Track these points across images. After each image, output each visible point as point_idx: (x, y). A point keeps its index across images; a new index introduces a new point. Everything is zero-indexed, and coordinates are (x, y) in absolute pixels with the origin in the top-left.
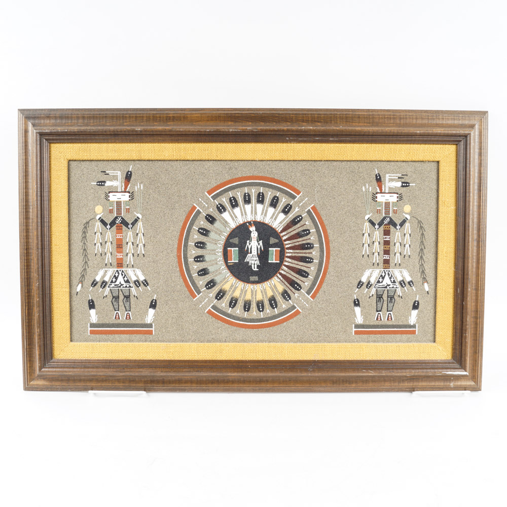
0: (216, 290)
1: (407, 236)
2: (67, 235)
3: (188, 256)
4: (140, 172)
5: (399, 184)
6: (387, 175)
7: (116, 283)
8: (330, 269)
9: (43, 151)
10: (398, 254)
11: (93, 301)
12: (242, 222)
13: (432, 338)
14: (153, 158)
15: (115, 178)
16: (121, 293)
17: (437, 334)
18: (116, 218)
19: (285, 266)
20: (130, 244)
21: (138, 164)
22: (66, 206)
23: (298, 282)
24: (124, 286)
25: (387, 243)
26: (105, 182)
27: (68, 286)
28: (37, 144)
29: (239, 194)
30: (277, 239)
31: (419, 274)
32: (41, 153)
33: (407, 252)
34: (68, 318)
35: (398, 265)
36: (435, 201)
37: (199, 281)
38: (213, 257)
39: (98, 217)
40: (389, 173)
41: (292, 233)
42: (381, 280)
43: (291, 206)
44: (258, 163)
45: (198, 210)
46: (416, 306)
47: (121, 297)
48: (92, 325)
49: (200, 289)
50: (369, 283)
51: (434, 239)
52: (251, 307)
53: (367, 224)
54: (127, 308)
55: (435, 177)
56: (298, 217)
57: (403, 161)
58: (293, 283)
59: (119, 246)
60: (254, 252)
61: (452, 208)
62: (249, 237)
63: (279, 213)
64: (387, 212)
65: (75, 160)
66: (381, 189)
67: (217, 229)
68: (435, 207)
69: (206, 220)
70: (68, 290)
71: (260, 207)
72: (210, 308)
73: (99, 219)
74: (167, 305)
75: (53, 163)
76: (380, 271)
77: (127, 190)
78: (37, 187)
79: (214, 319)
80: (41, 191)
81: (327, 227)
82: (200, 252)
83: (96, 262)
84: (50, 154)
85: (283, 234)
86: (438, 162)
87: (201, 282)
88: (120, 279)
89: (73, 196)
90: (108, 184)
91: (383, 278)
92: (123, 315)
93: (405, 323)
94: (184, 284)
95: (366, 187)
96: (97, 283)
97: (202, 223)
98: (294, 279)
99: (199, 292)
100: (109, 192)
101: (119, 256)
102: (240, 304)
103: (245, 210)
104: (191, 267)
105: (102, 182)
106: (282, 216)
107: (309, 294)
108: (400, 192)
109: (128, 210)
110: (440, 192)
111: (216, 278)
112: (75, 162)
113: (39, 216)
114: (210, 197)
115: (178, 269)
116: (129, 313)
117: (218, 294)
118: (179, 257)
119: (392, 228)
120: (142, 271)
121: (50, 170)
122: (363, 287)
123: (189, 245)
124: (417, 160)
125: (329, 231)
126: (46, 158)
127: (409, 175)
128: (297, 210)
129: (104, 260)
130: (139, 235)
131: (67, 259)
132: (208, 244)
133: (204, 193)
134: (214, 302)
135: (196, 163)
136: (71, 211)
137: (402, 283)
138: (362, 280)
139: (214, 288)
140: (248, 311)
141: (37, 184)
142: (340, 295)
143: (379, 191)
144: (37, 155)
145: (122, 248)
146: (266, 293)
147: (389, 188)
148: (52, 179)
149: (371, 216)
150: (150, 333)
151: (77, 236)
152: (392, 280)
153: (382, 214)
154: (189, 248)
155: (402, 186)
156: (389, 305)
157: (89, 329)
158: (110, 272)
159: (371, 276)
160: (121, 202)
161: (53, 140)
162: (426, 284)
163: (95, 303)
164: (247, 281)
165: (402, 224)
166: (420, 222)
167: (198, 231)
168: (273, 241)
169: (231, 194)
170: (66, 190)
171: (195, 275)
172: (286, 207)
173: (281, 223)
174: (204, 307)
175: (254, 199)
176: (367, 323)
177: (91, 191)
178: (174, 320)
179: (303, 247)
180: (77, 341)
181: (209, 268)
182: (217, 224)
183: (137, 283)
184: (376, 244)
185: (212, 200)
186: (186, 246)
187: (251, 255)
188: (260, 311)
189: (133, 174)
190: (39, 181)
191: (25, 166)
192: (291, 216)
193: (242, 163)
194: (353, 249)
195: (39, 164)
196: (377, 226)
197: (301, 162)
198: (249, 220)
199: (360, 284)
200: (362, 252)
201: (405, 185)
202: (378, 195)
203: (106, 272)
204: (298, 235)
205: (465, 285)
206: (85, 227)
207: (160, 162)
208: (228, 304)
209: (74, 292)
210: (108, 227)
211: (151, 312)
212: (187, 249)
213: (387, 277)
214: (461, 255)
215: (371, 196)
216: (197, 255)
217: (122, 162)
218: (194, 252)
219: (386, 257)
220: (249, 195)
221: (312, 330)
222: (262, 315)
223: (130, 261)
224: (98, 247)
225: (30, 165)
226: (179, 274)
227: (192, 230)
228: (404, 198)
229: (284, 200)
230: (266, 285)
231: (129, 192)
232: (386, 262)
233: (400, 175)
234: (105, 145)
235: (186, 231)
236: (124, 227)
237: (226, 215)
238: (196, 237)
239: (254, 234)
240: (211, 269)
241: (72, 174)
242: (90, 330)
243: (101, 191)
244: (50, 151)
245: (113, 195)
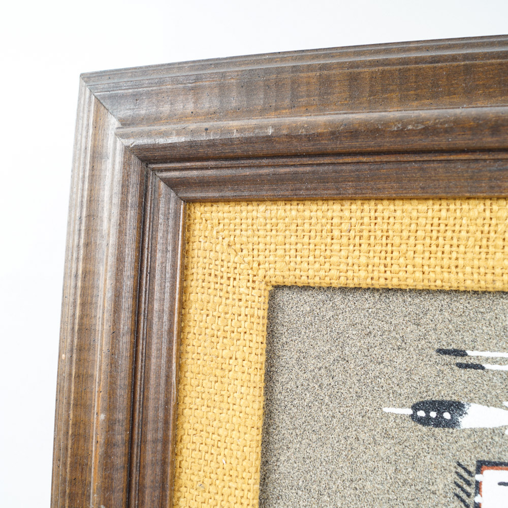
9: (153, 238)
26: (457, 407)
32: (140, 249)
65: (306, 288)
75: (196, 297)
84: (185, 253)
89: (287, 464)
100: (481, 466)
105: (441, 406)
112: (305, 296)
121: (181, 330)
126: (163, 271)
141: (110, 408)
161: (203, 183)
170: (254, 437)
177: (382, 450)
191: (83, 304)
234: (470, 213)
241: (287, 356)
244: (186, 242)
245: (500, 484)
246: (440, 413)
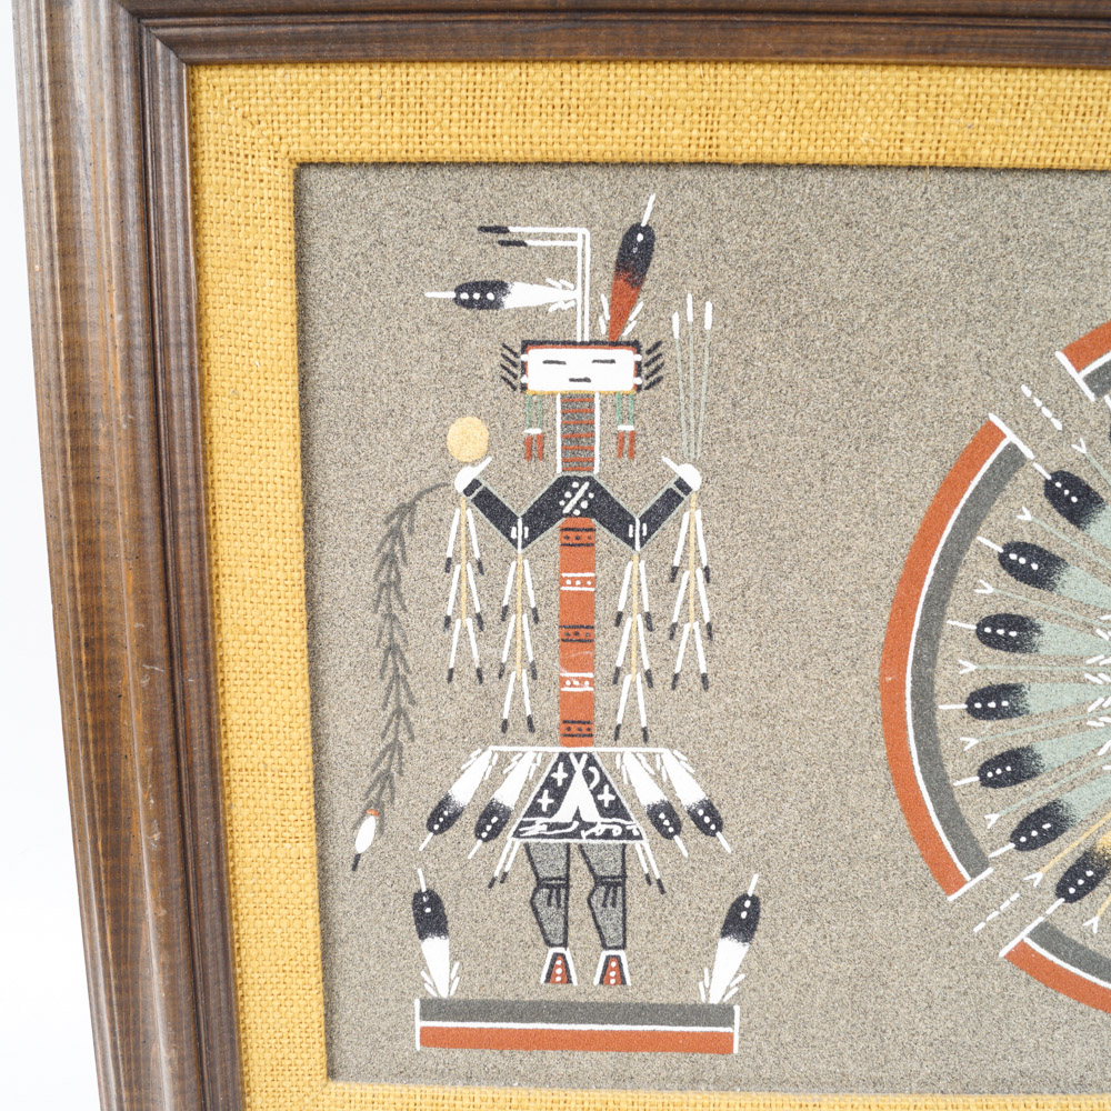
0: (1064, 852)
2: (299, 575)
3: (940, 683)
4: (703, 233)
7: (559, 817)
9: (154, 110)
11: (435, 901)
14: (780, 154)
15: (558, 265)
16: (578, 862)
18: (563, 485)
20: (634, 622)
21: (692, 191)
22: (290, 423)
24: (599, 830)
26: (500, 287)
27: (309, 832)
28: (116, 70)
32: (141, 124)
34: (315, 976)
37: (981, 811)
38: (1068, 696)
39: (462, 481)
45: (1012, 448)
47: (581, 882)
48: (433, 1008)
49: (985, 847)
54: (610, 933)
59: (577, 634)
65: (335, 165)
67: (1104, 550)
69: (1047, 505)
70: (308, 850)
72: (1023, 936)
73: (468, 491)
74: (809, 922)
75: (211, 179)
77: (626, 334)
78: (128, 323)
79: (1036, 985)
80: (152, 346)
82: (999, 667)
83: (450, 713)
84: (193, 127)
87: (995, 814)
88: (579, 799)
89: (326, 364)
90: (521, 296)
92: (586, 965)
94: (903, 824)
96: (457, 814)
97: (1027, 516)
99: (977, 863)
100: (527, 345)
101: (577, 683)
104: (946, 744)
105: (484, 287)
109: (626, 446)
111: (1068, 798)
112: (335, 174)
113: (148, 485)
114: (1079, 378)
115: (881, 753)
116: (618, 958)
117: (1072, 874)
118: (891, 693)
120: (692, 762)
121: (196, 219)
123: (946, 631)
126: (170, 151)
129: (495, 700)
130: (684, 577)
131: (302, 697)
132: (1046, 627)
133: (1049, 353)
134: (1049, 911)
135: (1018, 186)
136: (317, 448)
139: (1053, 846)
141: (126, 307)
144: (119, 136)
145: (590, 641)
148: (210, 273)
150: (722, 1045)
151: (349, 579)
154: (946, 648)
157: (419, 1024)
158: (525, 767)
160: (589, 398)
161: (209, 43)
163: (449, 909)
167: (1003, 559)
170: (288, 334)
171: (965, 782)
174: (996, 928)
177: (426, 339)
178: (842, 991)
180: (359, 1076)
181: (1041, 748)
182: (1106, 526)
183: (665, 818)
185: (1091, 396)
186: (930, 635)
189: (661, 242)
190: (136, 289)
191: (60, 198)
195: (132, 189)
203: (504, 760)
206: (395, 534)
207: (812, 178)
209: (339, 855)
210: (520, 531)
211: (731, 952)
212: (934, 654)
216: (983, 684)
217: (600, 176)
218: (971, 667)
223: (632, 710)
224: (464, 635)
225: (85, 192)
226: (882, 776)
227: (970, 555)
231: (635, 345)
234: (506, 77)
235: (935, 560)
236: (603, 536)
238: (990, 590)
240: (1050, 753)
241: (319, 244)
242: (423, 1030)
243: (482, 337)
244: (193, 113)
245: (545, 362)
246: (483, 294)
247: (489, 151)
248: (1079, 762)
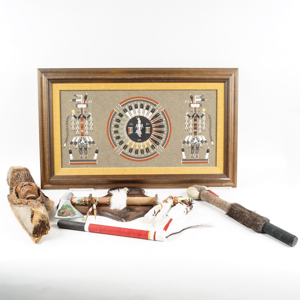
0: (123, 145)
1: (204, 121)
2: (60, 122)
3: (112, 131)
4: (91, 95)
5: (200, 100)
6: (195, 96)
7: (81, 143)
8: (172, 136)
10: (200, 129)
11: (71, 151)
12: (134, 116)
13: (215, 165)
14: (96, 89)
15: (80, 98)
16: (83, 147)
17: (217, 163)
18: (81, 115)
19: (153, 135)
20: (87, 126)
21: (90, 92)
22: (59, 110)
23: (158, 141)
24: (84, 144)
25: (195, 125)
26: (75, 100)
27: (60, 144)
28: (47, 84)
29: (133, 104)
30: (149, 123)
31: (209, 138)
32: (48, 88)
33: (204, 128)
34: (60, 158)
35: (200, 134)
36: (216, 107)
38: (122, 131)
39: (73, 115)
40: (196, 95)
41: (155, 121)
42: (193, 140)
43: (155, 109)
44: (141, 91)
45: (116, 111)
46: (208, 151)
47: (83, 149)
48: (71, 161)
50: (188, 142)
51: (215, 123)
52: (138, 152)
53: (187, 117)
54: (86, 153)
55: (216, 97)
56: (158, 114)
57: (202, 90)
58: (156, 142)
59: (82, 127)
60: (139, 129)
61: (223, 109)
62: (137, 123)
63: (150, 112)
64: (195, 111)
65: (63, 90)
66: (193, 102)
67: (124, 119)
68: (216, 109)
69: (119, 116)
70: (60, 146)
71: (141, 110)
72: (121, 153)
74: (102, 152)
75: (53, 91)
76: (193, 137)
77: (85, 103)
78: (47, 102)
79: (122, 157)
80: (49, 104)
81: (170, 118)
82: (116, 129)
83: (72, 134)
85: (152, 121)
86: (217, 90)
87: (117, 142)
88: (83, 141)
89: (62, 106)
90: (77, 100)
91: (194, 139)
92: (84, 156)
93: (204, 159)
94: (110, 143)
95: (186, 101)
96: (73, 143)
97: (117, 117)
98: (156, 140)
99: (116, 146)
100: (78, 104)
101: (82, 131)
102: (134, 151)
103: (135, 111)
104: (113, 136)
105: (74, 100)
106: (151, 114)
107: (162, 146)
108: (201, 103)
109: (86, 112)
110: (218, 103)
111: (123, 140)
113: (48, 114)
114: (120, 106)
115: (107, 136)
116: (86, 155)
117: (124, 147)
118: (108, 131)
119: (198, 118)
120: (92, 138)
121: (52, 94)
122: (186, 143)
123: (112, 126)
124: (208, 89)
125: (171, 120)
126: (50, 89)
127: (205, 96)
128: (157, 111)
129: (76, 133)
130: (90, 122)
131: (60, 132)
132: (120, 126)
133: (118, 104)
134: (123, 150)
135: (114, 91)
136: (61, 112)
137: (202, 142)
138: (185, 140)
139: (122, 144)
140: (137, 154)
141: (47, 101)
142: (176, 147)
143: (192, 103)
145: (83, 128)
146: (144, 147)
147: (196, 101)
148: (53, 99)
149: (189, 113)
150: (96, 164)
151: (64, 123)
152: (198, 140)
153: (193, 113)
155: (202, 101)
156: (197, 151)
157: (70, 162)
158: (78, 138)
159: (189, 139)
160: (82, 108)
161: (54, 82)
162: (212, 142)
163: (72, 151)
164: (136, 141)
165: (202, 117)
166: (209, 116)
167: (116, 120)
168: (147, 124)
169: (129, 104)
170: (59, 103)
171: (114, 139)
172: (152, 110)
173: (150, 116)
174: (118, 152)
175: (139, 107)
176: (188, 159)
177: (70, 104)
178: (106, 158)
179: (160, 127)
180: (64, 167)
182: (124, 117)
183: (90, 142)
184: (191, 125)
186: (110, 126)
187: (138, 130)
188: (142, 154)
189: (88, 96)
190: (48, 100)
191: (41, 93)
192: (155, 113)
193: (134, 91)
194: (181, 127)
195: (48, 92)
196: (191, 118)
197: (159, 91)
198: (137, 115)
199: (184, 142)
200: (185, 128)
201: (203, 100)
202: (192, 104)
203: (77, 138)
204: (158, 122)
205: (228, 142)
206: (68, 119)
207: (99, 91)
208: (129, 151)
209: (63, 147)
210: (77, 119)
211: (96, 155)
212: (111, 128)
213: (196, 139)
214: (226, 129)
215: (188, 105)
216: (115, 131)
217: (83, 91)
218: (114, 129)
219: (195, 131)
220: (137, 105)
221: (164, 162)
222: (143, 156)
223: (87, 133)
224: (73, 127)
225: (43, 93)
226: (107, 138)
227: (113, 120)
228: (203, 105)
229: (152, 107)
230: (145, 143)
231: (86, 104)
232: (195, 133)
233: (201, 96)
234: (75, 84)
235: (110, 120)
236: (84, 119)
237: (127, 113)
238: (115, 123)
239: (139, 121)
240: (121, 136)
241: (62, 97)
243: (74, 104)
244: (52, 87)
247: (74, 89)
248: (124, 137)
